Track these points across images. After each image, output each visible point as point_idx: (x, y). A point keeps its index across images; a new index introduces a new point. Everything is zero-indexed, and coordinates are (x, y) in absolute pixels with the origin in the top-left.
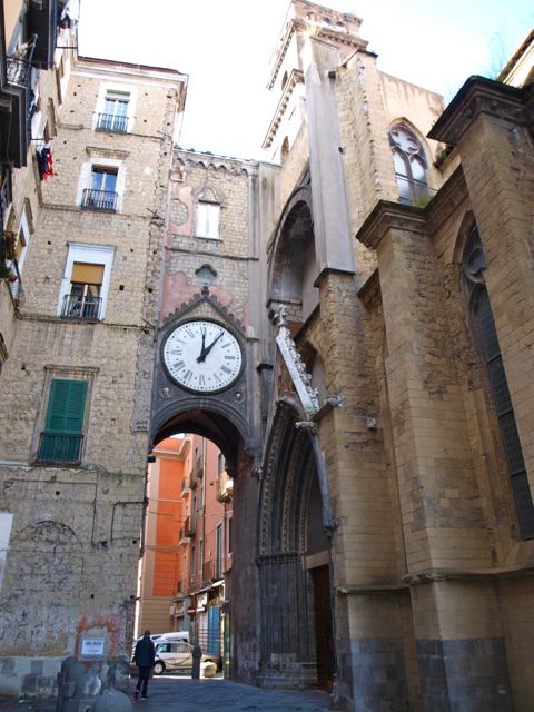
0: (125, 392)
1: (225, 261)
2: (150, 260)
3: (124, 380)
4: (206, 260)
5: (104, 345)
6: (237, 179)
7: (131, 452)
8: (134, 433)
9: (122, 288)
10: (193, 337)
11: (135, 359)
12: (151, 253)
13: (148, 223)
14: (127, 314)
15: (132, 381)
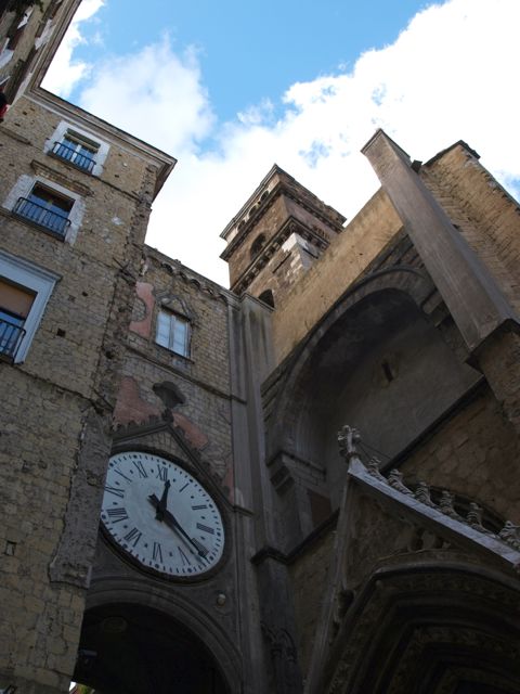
0: (47, 496)
1: (197, 389)
2: (113, 316)
3: (48, 473)
4: (171, 378)
5: (17, 402)
6: (212, 303)
7: (42, 624)
8: (55, 584)
9: (61, 333)
10: (146, 476)
11: (74, 445)
12: (116, 308)
13: (112, 273)
14: (65, 372)
15: (65, 481)
